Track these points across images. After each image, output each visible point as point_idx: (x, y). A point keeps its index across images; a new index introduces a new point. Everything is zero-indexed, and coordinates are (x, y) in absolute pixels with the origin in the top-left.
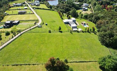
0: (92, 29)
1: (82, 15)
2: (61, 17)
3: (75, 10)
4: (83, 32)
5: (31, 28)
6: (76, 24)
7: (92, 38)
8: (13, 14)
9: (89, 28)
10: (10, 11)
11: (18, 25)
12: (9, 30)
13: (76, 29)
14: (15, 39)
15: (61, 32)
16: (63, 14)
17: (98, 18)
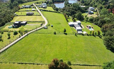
0: (97, 33)
1: (88, 18)
2: (67, 19)
3: (81, 13)
4: (88, 35)
5: (37, 29)
6: (82, 27)
7: (97, 42)
8: (22, 15)
9: (94, 32)
11: (25, 26)
12: (17, 30)
13: (81, 32)
14: (22, 38)
15: (66, 34)
16: (68, 17)
17: (104, 21)
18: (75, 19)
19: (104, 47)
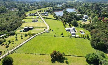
0: (87, 36)
1: (81, 25)
2: (64, 25)
3: (76, 20)
4: (79, 37)
5: (42, 33)
6: (75, 31)
7: (86, 43)
8: (28, 21)
9: (84, 35)
10: (26, 19)
11: (32, 30)
13: (74, 35)
14: (31, 39)
15: (63, 37)
16: (66, 23)
17: (93, 27)
18: (71, 26)
19: (90, 46)
